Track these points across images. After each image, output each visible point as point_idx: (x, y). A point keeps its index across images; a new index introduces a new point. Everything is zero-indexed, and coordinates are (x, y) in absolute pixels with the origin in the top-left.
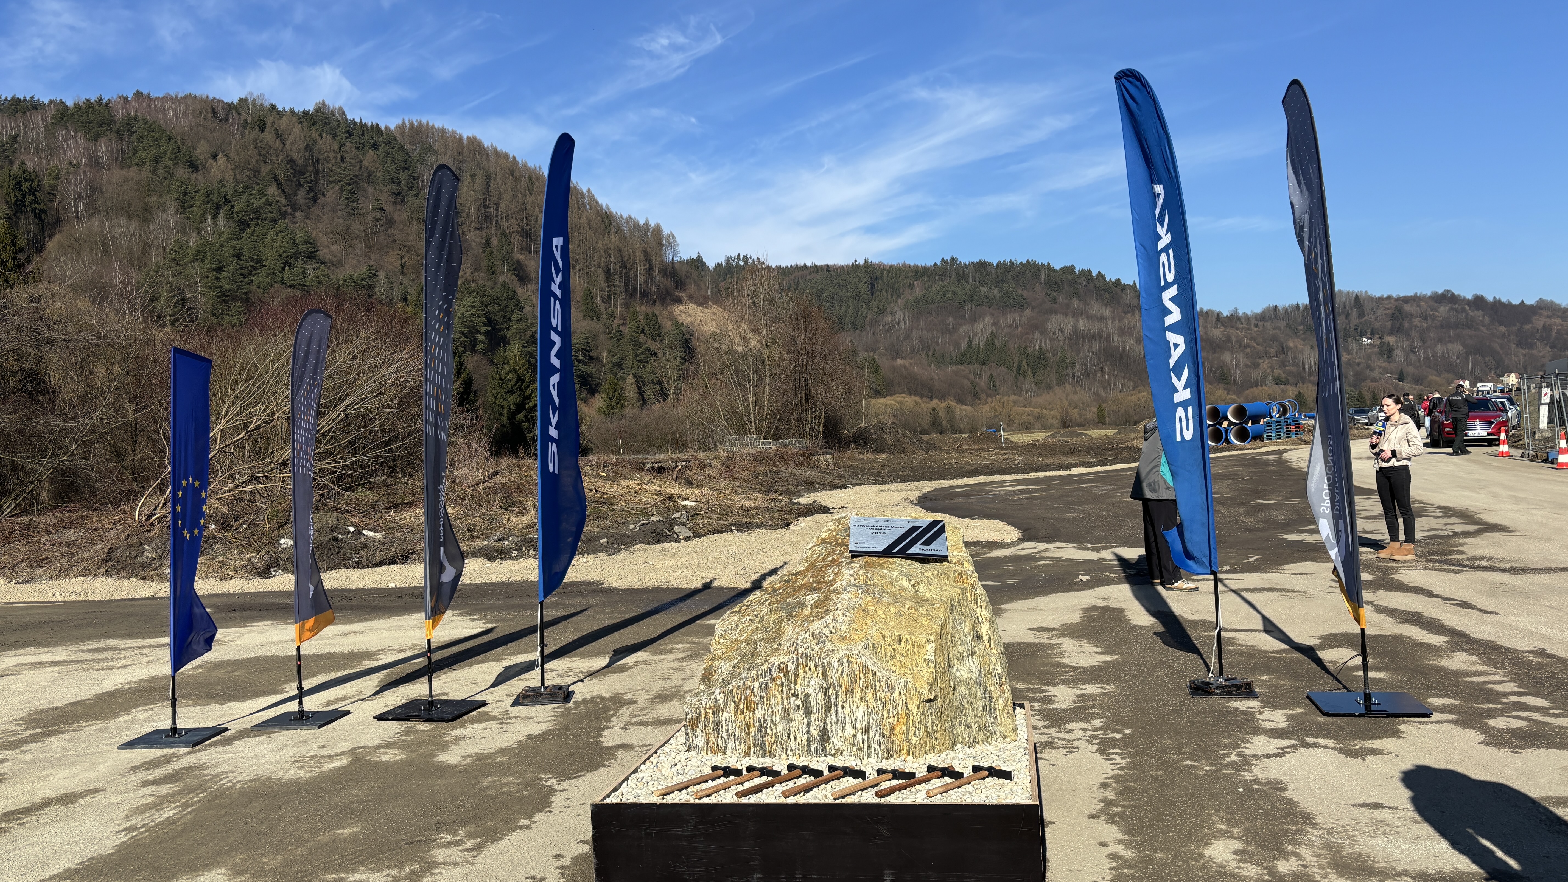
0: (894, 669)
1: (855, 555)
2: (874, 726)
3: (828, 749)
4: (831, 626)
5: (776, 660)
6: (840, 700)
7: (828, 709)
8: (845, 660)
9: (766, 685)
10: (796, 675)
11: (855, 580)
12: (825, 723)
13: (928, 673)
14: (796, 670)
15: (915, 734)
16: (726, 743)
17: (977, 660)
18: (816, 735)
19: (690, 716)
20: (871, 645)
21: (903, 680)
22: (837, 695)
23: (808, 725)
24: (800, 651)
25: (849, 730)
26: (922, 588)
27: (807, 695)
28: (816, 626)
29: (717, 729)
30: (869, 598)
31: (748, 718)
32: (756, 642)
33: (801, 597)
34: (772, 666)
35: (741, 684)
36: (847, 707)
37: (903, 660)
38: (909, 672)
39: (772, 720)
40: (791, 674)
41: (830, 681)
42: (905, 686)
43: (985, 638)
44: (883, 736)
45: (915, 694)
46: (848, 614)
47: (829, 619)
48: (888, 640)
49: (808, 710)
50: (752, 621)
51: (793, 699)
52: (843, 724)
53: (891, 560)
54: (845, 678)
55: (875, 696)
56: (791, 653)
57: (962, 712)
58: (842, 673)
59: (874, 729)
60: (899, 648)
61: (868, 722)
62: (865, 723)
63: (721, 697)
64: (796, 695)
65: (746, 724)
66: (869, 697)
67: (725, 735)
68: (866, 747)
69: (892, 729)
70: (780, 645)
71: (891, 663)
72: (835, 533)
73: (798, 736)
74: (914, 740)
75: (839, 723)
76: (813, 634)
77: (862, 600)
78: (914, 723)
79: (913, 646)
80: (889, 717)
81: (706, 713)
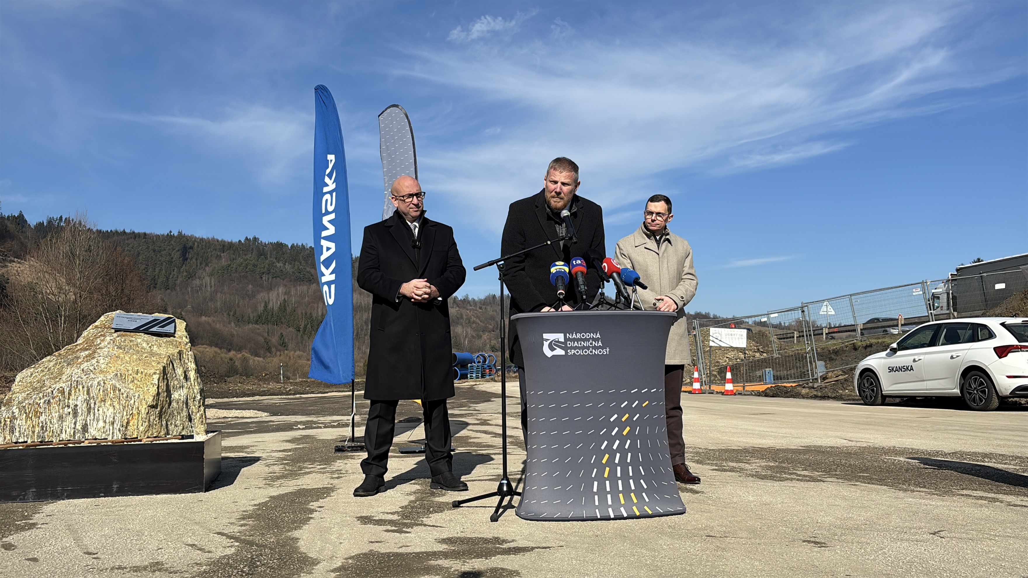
0: (132, 388)
1: (117, 330)
2: (117, 420)
3: (87, 436)
4: (95, 365)
5: (57, 386)
6: (97, 406)
7: (89, 412)
8: (102, 383)
9: (49, 401)
10: (70, 394)
11: (114, 342)
12: (86, 421)
13: (153, 391)
14: (70, 390)
15: (142, 425)
17: (185, 391)
18: (80, 429)
20: (119, 374)
21: (137, 395)
22: (95, 403)
23: (75, 423)
24: (73, 379)
25: (101, 424)
26: (155, 348)
27: (76, 406)
28: (85, 366)
29: (12, 431)
30: (121, 351)
31: (34, 422)
32: (44, 381)
33: (78, 354)
34: (54, 390)
35: (31, 402)
36: (101, 409)
37: (139, 383)
38: (141, 390)
39: (51, 422)
40: (66, 394)
41: (92, 395)
42: (138, 398)
43: (192, 379)
44: (122, 426)
45: (144, 402)
46: (106, 359)
47: (94, 361)
48: (130, 372)
49: (75, 414)
50: (42, 371)
51: (66, 408)
52: (98, 420)
53: (138, 334)
54: (101, 393)
55: (119, 403)
56: (68, 381)
57: (173, 417)
58: (99, 390)
60: (137, 377)
61: (114, 419)
62: (111, 419)
63: (16, 411)
64: (68, 406)
65: (33, 426)
66: (116, 404)
67: (17, 434)
68: (111, 433)
69: (128, 423)
70: (60, 379)
71: (131, 385)
72: (104, 322)
73: (68, 430)
74: (141, 429)
75: (95, 420)
76: (83, 370)
77: (116, 352)
78: (142, 418)
79: (145, 375)
80: (127, 415)
81: (5, 421)
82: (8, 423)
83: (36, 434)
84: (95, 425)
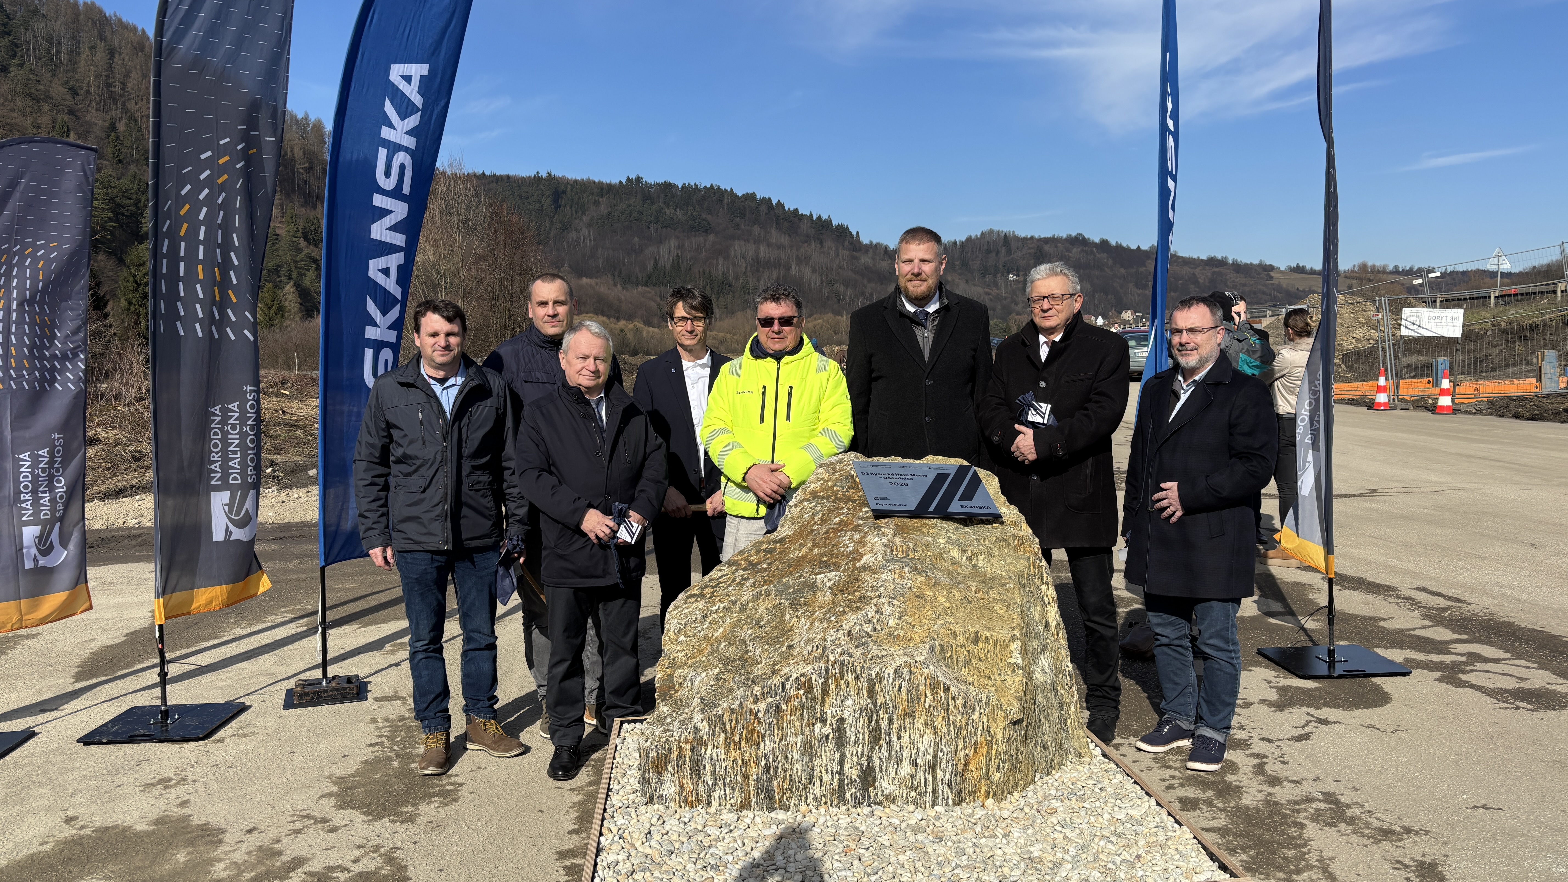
0: (970, 679)
1: (879, 515)
2: (944, 761)
3: (872, 794)
4: (875, 621)
5: (794, 670)
6: (895, 726)
7: (876, 739)
8: (905, 671)
9: (778, 707)
10: (825, 692)
11: (892, 551)
12: (870, 759)
13: (1015, 683)
14: (825, 685)
16: (710, 791)
17: (1049, 657)
18: (854, 776)
19: (653, 754)
20: (938, 647)
21: (984, 696)
22: (890, 721)
23: (841, 762)
24: (832, 658)
25: (906, 769)
26: (981, 562)
27: (841, 720)
28: (850, 621)
29: (697, 771)
30: (921, 579)
31: (747, 755)
32: (745, 642)
33: (808, 576)
34: (787, 680)
35: (736, 705)
36: (906, 737)
37: (982, 666)
38: (990, 683)
40: (817, 691)
41: (880, 700)
42: (987, 704)
43: (1054, 625)
44: (956, 775)
45: (1000, 714)
46: (895, 602)
47: (870, 610)
48: (961, 639)
49: (841, 741)
50: (727, 610)
51: (818, 726)
52: (899, 761)
53: (928, 521)
54: (904, 696)
55: (947, 720)
56: (815, 660)
57: (1039, 729)
58: (899, 689)
59: (943, 766)
60: (976, 649)
62: (929, 758)
63: (704, 726)
64: (823, 721)
65: (744, 763)
66: (939, 722)
67: (709, 779)
68: (930, 789)
69: (966, 765)
70: (790, 647)
71: (964, 672)
73: (825, 778)
74: (997, 777)
75: (893, 760)
76: (849, 633)
77: (913, 582)
78: (998, 754)
79: (995, 646)
80: (965, 747)
81: (680, 748)
82: (687, 752)
83: (752, 783)
84: (892, 770)
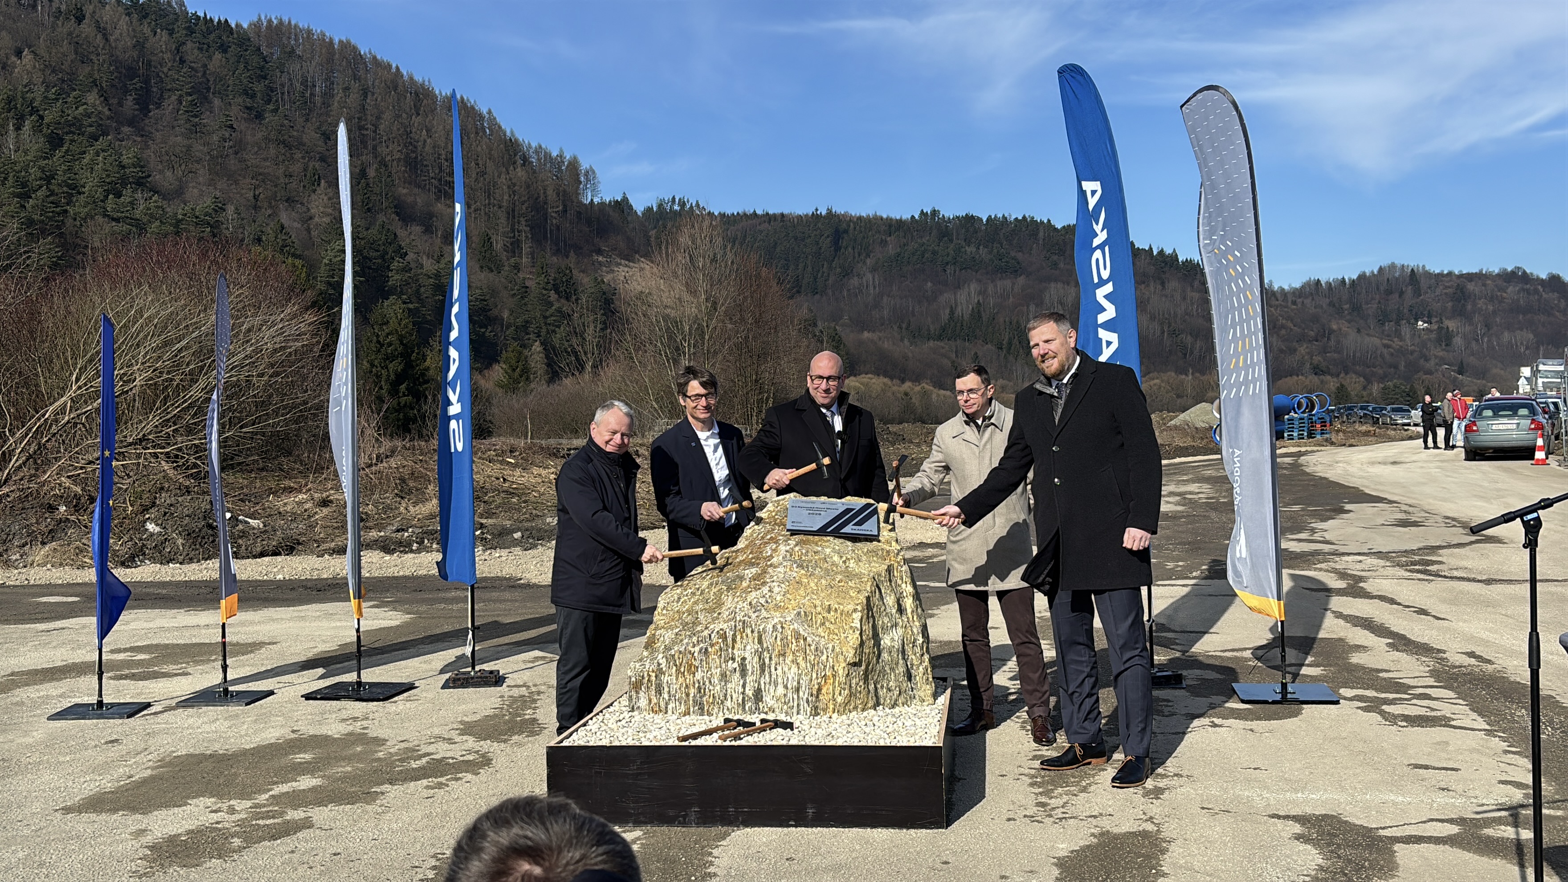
0: (823, 634)
1: (794, 533)
2: (804, 686)
3: (761, 705)
4: (767, 596)
5: (717, 627)
6: (773, 662)
7: (763, 671)
8: (779, 626)
9: (706, 649)
10: (734, 641)
11: (791, 555)
12: (759, 684)
13: (854, 639)
14: (734, 635)
15: (840, 694)
16: (667, 704)
17: (900, 631)
18: (751, 695)
19: (633, 679)
20: (803, 613)
21: (830, 646)
22: (771, 658)
23: (744, 686)
24: (738, 619)
25: (781, 690)
26: (852, 564)
27: (744, 659)
28: (753, 596)
29: (659, 691)
30: (803, 572)
31: (688, 681)
32: (697, 613)
33: (741, 571)
34: (712, 633)
35: (682, 649)
36: (779, 668)
37: (832, 627)
38: (837, 638)
39: (710, 682)
40: (730, 640)
41: (765, 646)
42: (833, 651)
43: (909, 611)
44: (812, 695)
45: (841, 658)
46: (783, 585)
47: (765, 590)
48: (819, 609)
49: (744, 672)
50: (693, 594)
51: (731, 662)
52: (776, 686)
53: (825, 538)
54: (779, 643)
55: (805, 659)
56: (730, 620)
57: (884, 676)
58: (776, 638)
59: (803, 689)
60: (829, 616)
61: (799, 683)
62: (795, 683)
63: (663, 662)
64: (733, 659)
65: (687, 686)
66: (800, 660)
67: (666, 696)
68: (795, 705)
69: (819, 690)
70: (719, 614)
71: (820, 630)
72: (774, 514)
73: (734, 696)
74: (839, 699)
75: (772, 684)
76: (750, 604)
77: (797, 573)
78: (840, 684)
79: (841, 614)
80: (817, 678)
81: (649, 676)
82: (653, 678)
83: (691, 699)
84: (772, 691)
